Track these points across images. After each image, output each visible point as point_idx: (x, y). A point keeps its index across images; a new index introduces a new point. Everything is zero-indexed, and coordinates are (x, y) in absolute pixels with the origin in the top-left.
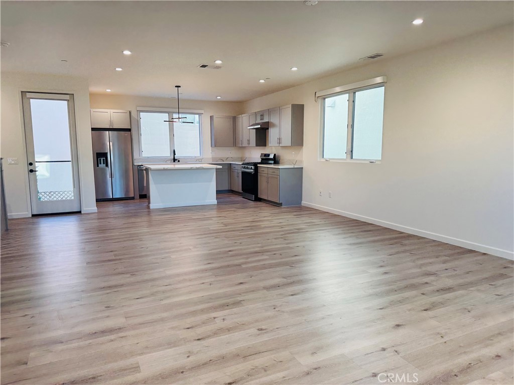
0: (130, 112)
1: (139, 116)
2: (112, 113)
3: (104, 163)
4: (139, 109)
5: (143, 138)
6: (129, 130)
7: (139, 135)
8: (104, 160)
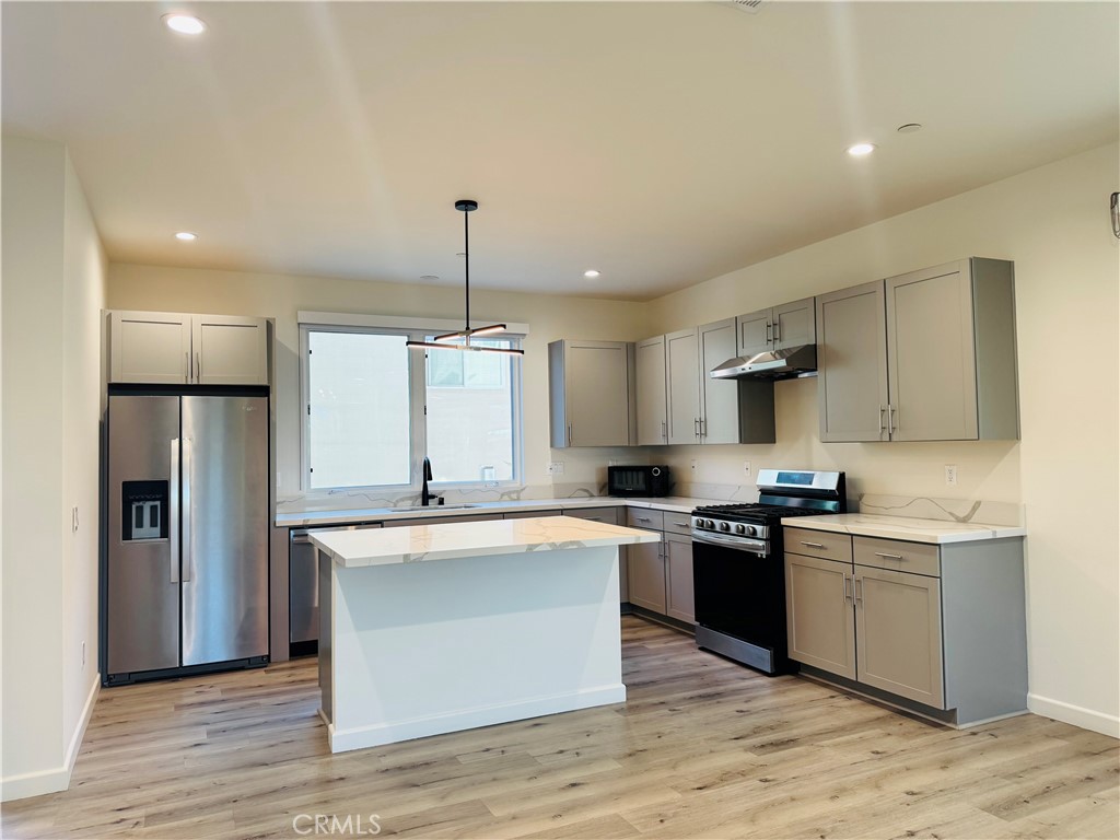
0: (270, 326)
1: (303, 342)
2: (197, 328)
3: (153, 524)
4: (304, 317)
5: (315, 422)
6: (263, 391)
7: (303, 408)
8: (153, 508)
